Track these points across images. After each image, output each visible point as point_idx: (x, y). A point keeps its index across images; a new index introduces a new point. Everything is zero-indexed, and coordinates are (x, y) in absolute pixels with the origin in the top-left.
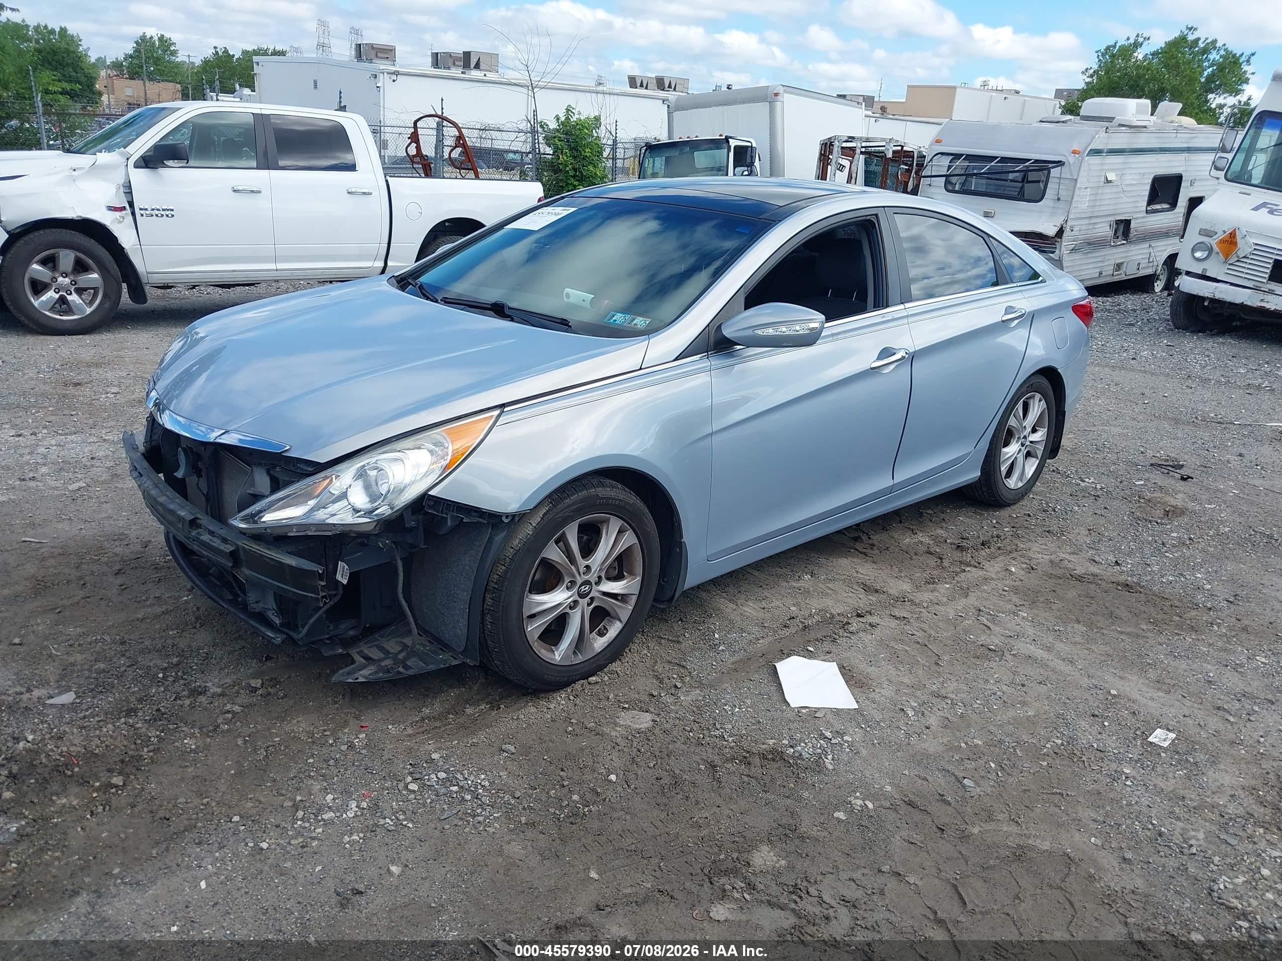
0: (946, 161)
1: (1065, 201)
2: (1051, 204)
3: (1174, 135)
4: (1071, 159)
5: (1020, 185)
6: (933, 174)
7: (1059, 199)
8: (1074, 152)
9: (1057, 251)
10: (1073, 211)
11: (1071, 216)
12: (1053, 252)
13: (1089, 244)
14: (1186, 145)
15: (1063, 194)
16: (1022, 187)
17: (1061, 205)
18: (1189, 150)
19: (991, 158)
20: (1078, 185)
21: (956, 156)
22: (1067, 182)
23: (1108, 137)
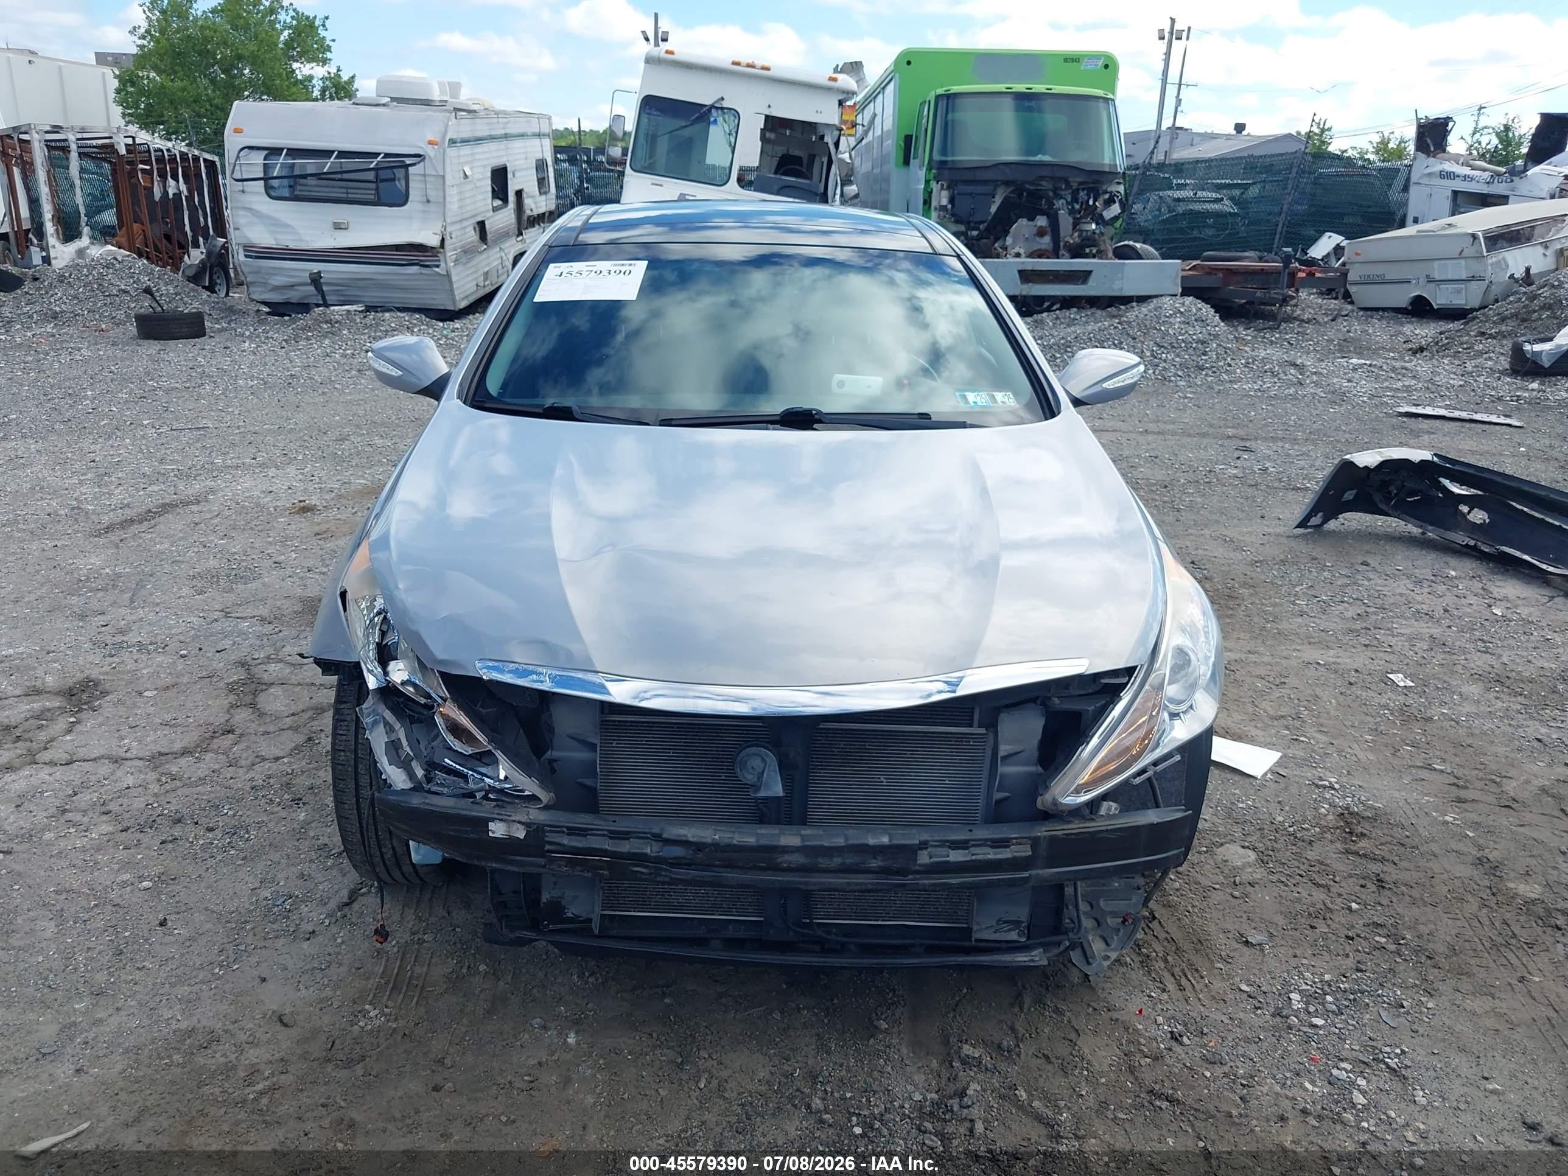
0: (258, 158)
1: (435, 203)
2: (420, 207)
3: (496, 120)
4: (430, 151)
5: (373, 186)
6: (245, 177)
7: (428, 201)
8: (430, 143)
9: (443, 265)
10: (449, 214)
11: (448, 220)
12: (438, 266)
13: (465, 252)
14: (503, 132)
15: (432, 194)
16: (377, 189)
17: (432, 207)
18: (506, 137)
19: (327, 153)
20: (448, 183)
21: (273, 152)
22: (432, 179)
23: (458, 124)
